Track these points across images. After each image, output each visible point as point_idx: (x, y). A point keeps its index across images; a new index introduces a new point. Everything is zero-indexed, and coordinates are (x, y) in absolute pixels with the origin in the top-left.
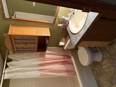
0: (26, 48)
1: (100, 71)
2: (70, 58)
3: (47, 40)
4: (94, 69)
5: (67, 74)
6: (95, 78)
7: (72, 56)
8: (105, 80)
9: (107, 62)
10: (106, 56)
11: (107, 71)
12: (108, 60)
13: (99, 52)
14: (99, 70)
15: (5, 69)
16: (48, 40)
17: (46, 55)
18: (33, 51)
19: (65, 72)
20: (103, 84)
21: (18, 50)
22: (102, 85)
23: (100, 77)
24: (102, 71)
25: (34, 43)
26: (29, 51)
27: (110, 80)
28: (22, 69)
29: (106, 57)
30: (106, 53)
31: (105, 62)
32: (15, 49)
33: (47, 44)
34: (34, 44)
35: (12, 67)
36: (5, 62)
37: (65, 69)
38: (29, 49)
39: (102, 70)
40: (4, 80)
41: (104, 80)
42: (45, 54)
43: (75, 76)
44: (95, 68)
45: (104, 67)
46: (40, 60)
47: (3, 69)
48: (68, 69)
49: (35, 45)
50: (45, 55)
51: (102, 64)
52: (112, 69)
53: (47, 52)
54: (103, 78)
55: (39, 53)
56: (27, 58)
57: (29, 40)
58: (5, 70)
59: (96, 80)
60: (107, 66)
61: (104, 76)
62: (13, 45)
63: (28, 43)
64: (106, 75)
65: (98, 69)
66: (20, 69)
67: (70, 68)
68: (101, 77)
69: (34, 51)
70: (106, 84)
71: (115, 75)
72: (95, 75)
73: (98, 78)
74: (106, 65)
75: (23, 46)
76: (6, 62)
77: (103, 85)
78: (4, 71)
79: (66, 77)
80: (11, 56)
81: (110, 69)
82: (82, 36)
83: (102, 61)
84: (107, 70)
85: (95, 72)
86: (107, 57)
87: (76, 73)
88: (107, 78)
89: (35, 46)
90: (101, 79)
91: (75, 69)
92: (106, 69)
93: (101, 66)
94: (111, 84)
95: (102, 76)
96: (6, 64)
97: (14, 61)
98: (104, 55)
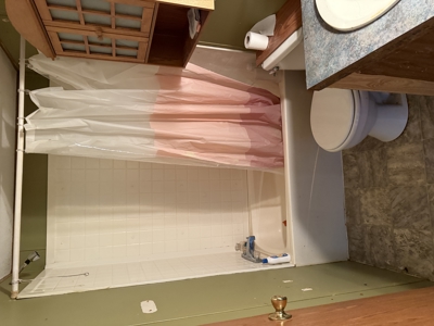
0: (102, 45)
1: (372, 174)
2: (277, 101)
3: (196, 23)
4: (353, 160)
5: (252, 161)
6: (346, 189)
7: (288, 97)
8: (377, 203)
9: (412, 153)
10: (422, 129)
11: (398, 182)
12: (421, 147)
13: (401, 105)
14: (371, 167)
15: (26, 115)
16: (201, 23)
17: (185, 81)
18: (133, 59)
19: (247, 154)
20: (367, 214)
21: (69, 45)
22: (361, 214)
23: (365, 192)
24: (379, 175)
25: (139, 29)
26: (114, 57)
27: (393, 211)
28: (89, 126)
29: (418, 132)
30: (428, 120)
31: (406, 148)
32: (57, 44)
33: (192, 36)
34: (136, 33)
35: (51, 110)
36: (22, 86)
37: (248, 145)
38: (114, 50)
39: (382, 171)
40: (26, 156)
41: (373, 204)
42: (180, 76)
43: (275, 172)
44: (356, 158)
45: (393, 165)
46: (158, 99)
47: (17, 115)
48: (258, 146)
49: (139, 39)
50: (179, 81)
51: (390, 151)
52: (420, 181)
53: (190, 66)
54: (373, 196)
55: (155, 68)
56: (106, 82)
57: (113, 13)
58: (25, 122)
59: (346, 194)
60: (408, 164)
61: (381, 194)
62: (43, 26)
63: (110, 26)
64: (387, 191)
65: (367, 164)
66: (80, 122)
67: (267, 143)
68: (369, 194)
69: (136, 57)
70: (375, 217)
71: (419, 201)
72: (350, 180)
73: (356, 193)
74: (403, 162)
75: (87, 33)
76: (26, 88)
77: (364, 216)
78: (21, 122)
79: (244, 171)
80: (41, 64)
81: (411, 179)
82: (363, 55)
83: (397, 142)
84: (400, 178)
85: (355, 169)
86: (423, 134)
87: (283, 160)
88: (389, 201)
89: (143, 42)
90: (366, 198)
91: (283, 149)
92: (396, 173)
93: (384, 156)
94: (393, 222)
95: (372, 190)
96: (27, 97)
97: (55, 85)
98: (416, 123)
